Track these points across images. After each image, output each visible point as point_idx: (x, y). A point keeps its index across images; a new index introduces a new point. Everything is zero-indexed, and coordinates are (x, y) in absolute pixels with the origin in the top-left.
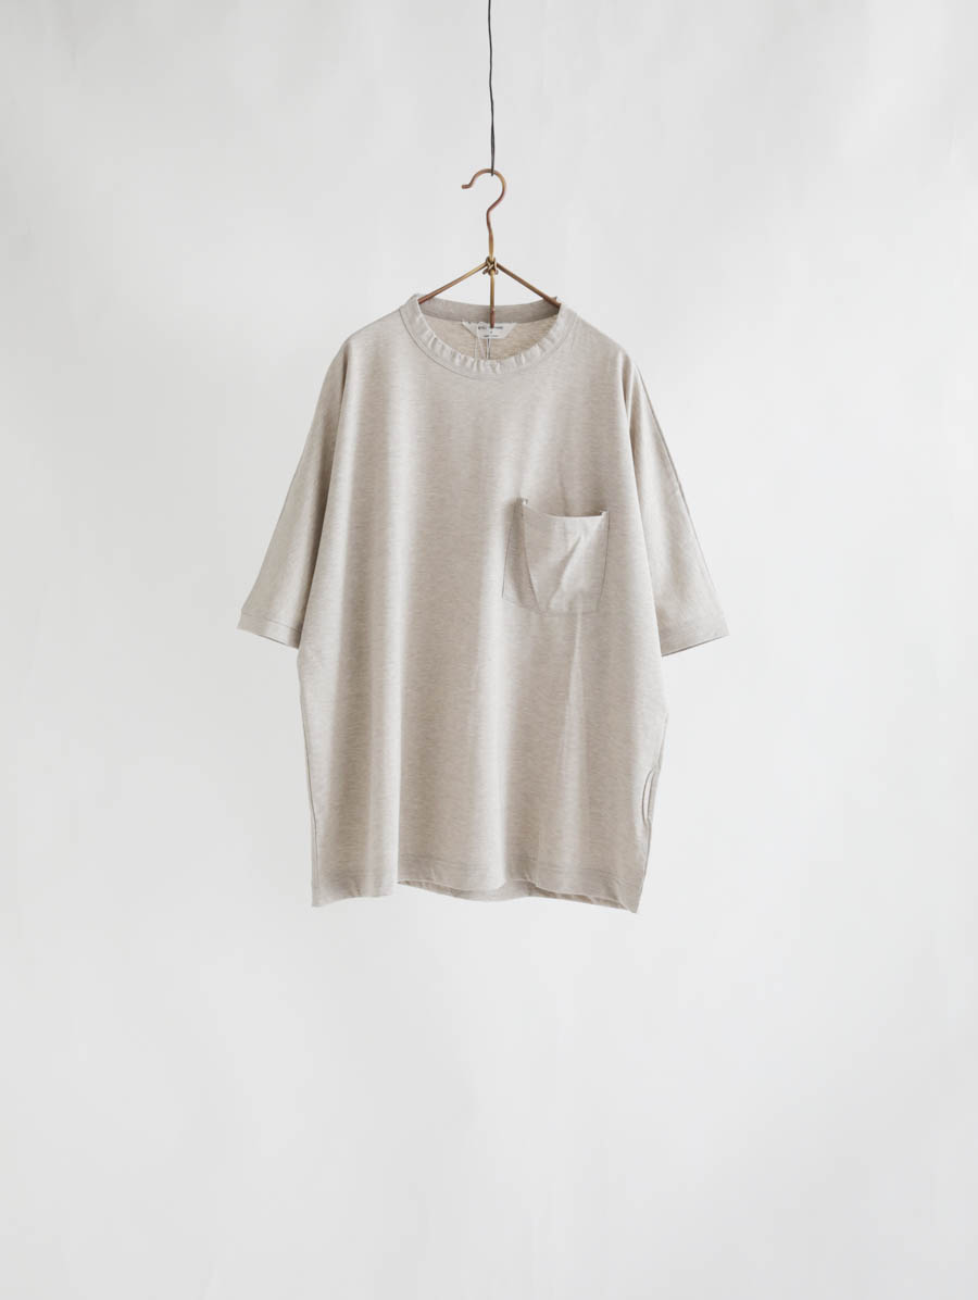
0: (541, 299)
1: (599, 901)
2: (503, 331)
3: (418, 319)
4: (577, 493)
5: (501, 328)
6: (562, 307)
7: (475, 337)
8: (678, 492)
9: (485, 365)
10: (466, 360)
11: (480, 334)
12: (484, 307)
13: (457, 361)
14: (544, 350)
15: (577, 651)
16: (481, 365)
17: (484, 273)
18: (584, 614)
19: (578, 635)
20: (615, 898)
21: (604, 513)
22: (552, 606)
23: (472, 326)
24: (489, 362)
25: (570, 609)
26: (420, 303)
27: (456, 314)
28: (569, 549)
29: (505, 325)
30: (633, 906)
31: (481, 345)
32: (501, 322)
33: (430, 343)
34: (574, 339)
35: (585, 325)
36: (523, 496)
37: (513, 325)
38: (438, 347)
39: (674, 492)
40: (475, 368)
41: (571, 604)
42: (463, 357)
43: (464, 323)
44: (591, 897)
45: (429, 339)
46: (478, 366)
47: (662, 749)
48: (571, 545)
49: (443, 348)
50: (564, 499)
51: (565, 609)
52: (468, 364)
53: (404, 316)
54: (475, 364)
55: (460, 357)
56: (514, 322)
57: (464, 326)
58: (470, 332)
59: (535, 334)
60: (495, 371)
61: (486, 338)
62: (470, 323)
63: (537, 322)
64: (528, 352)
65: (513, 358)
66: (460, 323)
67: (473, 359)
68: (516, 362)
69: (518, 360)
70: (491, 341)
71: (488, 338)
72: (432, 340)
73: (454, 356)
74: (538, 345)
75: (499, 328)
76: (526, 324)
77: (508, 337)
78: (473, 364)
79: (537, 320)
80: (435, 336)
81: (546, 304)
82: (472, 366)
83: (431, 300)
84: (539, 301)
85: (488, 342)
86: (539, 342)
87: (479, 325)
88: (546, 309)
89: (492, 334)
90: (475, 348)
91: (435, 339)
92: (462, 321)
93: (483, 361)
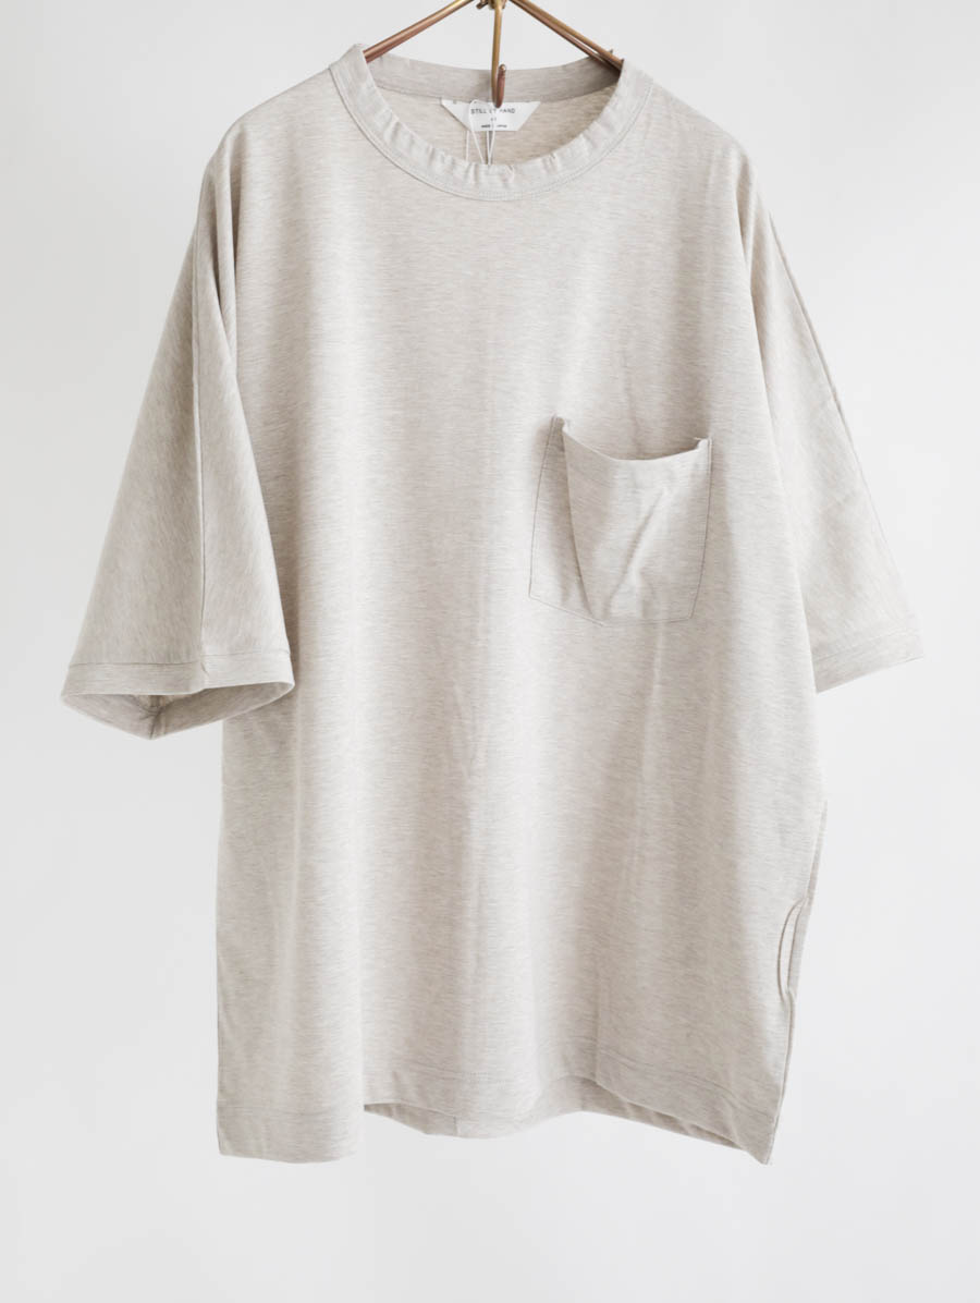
0: (587, 56)
1: (699, 1132)
2: (514, 116)
3: (364, 87)
4: (655, 409)
5: (512, 111)
6: (625, 66)
7: (465, 128)
8: (831, 404)
9: (491, 175)
10: (453, 163)
11: (474, 122)
12: (482, 73)
13: (438, 167)
14: (594, 146)
15: (657, 687)
16: (482, 174)
18: (671, 622)
19: (658, 660)
20: (726, 1130)
21: (703, 443)
22: (614, 611)
23: (458, 109)
24: (495, 169)
25: (645, 612)
26: (369, 58)
27: (430, 86)
28: (643, 515)
29: (520, 106)
30: (760, 1148)
31: (477, 141)
32: (511, 101)
33: (389, 131)
34: (648, 124)
35: (668, 99)
36: (561, 415)
37: (534, 105)
38: (403, 140)
39: (823, 404)
40: (471, 180)
41: (646, 606)
42: (449, 158)
43: (444, 103)
44: (685, 1122)
45: (388, 124)
46: (476, 173)
47: (815, 866)
48: (645, 507)
49: (412, 142)
50: (634, 418)
51: (636, 613)
52: (459, 172)
53: (339, 79)
54: (472, 169)
55: (443, 159)
56: (535, 99)
57: (442, 106)
58: (457, 120)
59: (572, 122)
60: (505, 180)
61: (485, 129)
62: (455, 102)
63: (575, 100)
64: (566, 150)
65: (539, 161)
66: (438, 102)
67: (466, 164)
68: (546, 167)
69: (548, 163)
70: (494, 134)
71: (490, 129)
72: (392, 125)
73: (432, 156)
74: (585, 136)
75: (509, 111)
76: (556, 105)
77: (523, 127)
78: (467, 171)
79: (576, 96)
80: (396, 119)
81: (592, 66)
82: (466, 176)
83: (384, 56)
84: (580, 61)
85: (490, 137)
86: (586, 131)
87: (472, 106)
88: (596, 73)
89: (496, 123)
90: (465, 148)
91: (398, 124)
92: (440, 99)
93: (483, 166)
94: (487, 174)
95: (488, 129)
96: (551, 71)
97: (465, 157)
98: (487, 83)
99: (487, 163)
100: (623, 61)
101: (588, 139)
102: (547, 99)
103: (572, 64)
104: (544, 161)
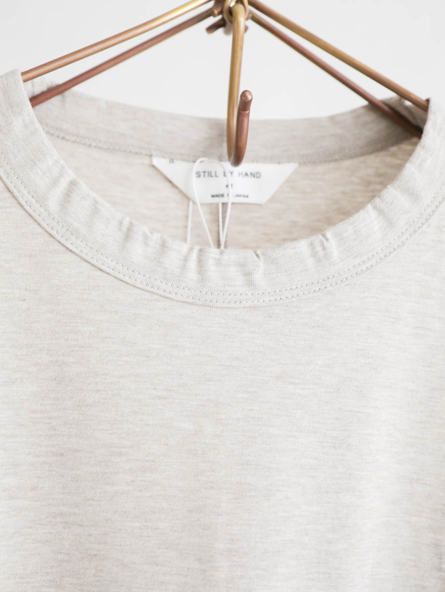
0: (365, 103)
5: (256, 175)
7: (186, 198)
9: (224, 266)
10: (163, 245)
11: (200, 190)
12: (213, 123)
13: (138, 251)
14: (390, 223)
16: (211, 265)
17: (212, 28)
23: (176, 170)
24: (231, 255)
27: (135, 139)
29: (268, 169)
31: (204, 217)
32: (256, 160)
33: (57, 193)
37: (289, 169)
38: (80, 208)
40: (192, 274)
42: (156, 237)
43: (156, 161)
45: (55, 183)
46: (200, 262)
49: (95, 211)
52: (172, 260)
54: (194, 255)
55: (146, 238)
56: (290, 160)
57: (154, 167)
58: (176, 187)
59: (344, 193)
60: (248, 274)
61: (216, 200)
62: (172, 161)
63: (347, 163)
64: (346, 228)
65: (303, 246)
66: (146, 161)
67: (185, 248)
68: (314, 254)
69: (319, 248)
70: (230, 206)
71: (224, 200)
72: (63, 184)
73: (128, 235)
74: (375, 208)
75: (253, 175)
76: (320, 169)
77: (273, 199)
78: (186, 259)
79: (352, 157)
80: (71, 175)
81: (371, 117)
82: (184, 268)
83: (67, 93)
84: (354, 111)
85: (224, 212)
86: (377, 200)
87: (198, 166)
88: (376, 127)
89: (232, 192)
90: (186, 227)
91: (73, 184)
92: (151, 156)
93: (213, 252)
94: (218, 262)
95: (220, 200)
96: (313, 123)
97: (185, 240)
98: (221, 135)
99: (219, 245)
100: (428, 101)
101: (381, 212)
102: (308, 161)
103: (343, 114)
104: (311, 244)
